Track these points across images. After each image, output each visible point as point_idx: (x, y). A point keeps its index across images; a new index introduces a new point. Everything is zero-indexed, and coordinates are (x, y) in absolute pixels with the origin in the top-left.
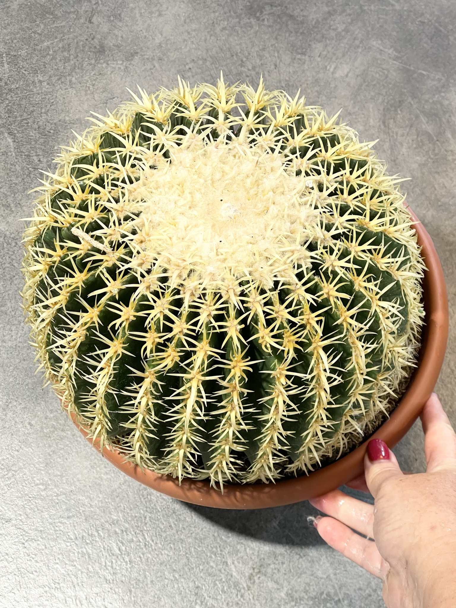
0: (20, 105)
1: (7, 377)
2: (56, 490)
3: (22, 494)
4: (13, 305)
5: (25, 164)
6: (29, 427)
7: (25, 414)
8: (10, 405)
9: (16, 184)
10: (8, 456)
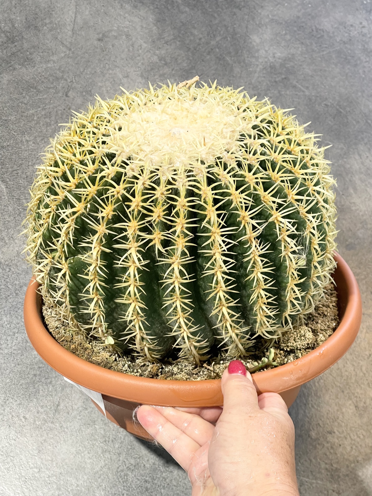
0: (11, 159)
1: (4, 379)
2: (48, 472)
3: (19, 476)
4: (8, 319)
5: (16, 206)
6: (23, 420)
7: (20, 409)
8: (7, 402)
9: (9, 222)
10: (7, 444)
